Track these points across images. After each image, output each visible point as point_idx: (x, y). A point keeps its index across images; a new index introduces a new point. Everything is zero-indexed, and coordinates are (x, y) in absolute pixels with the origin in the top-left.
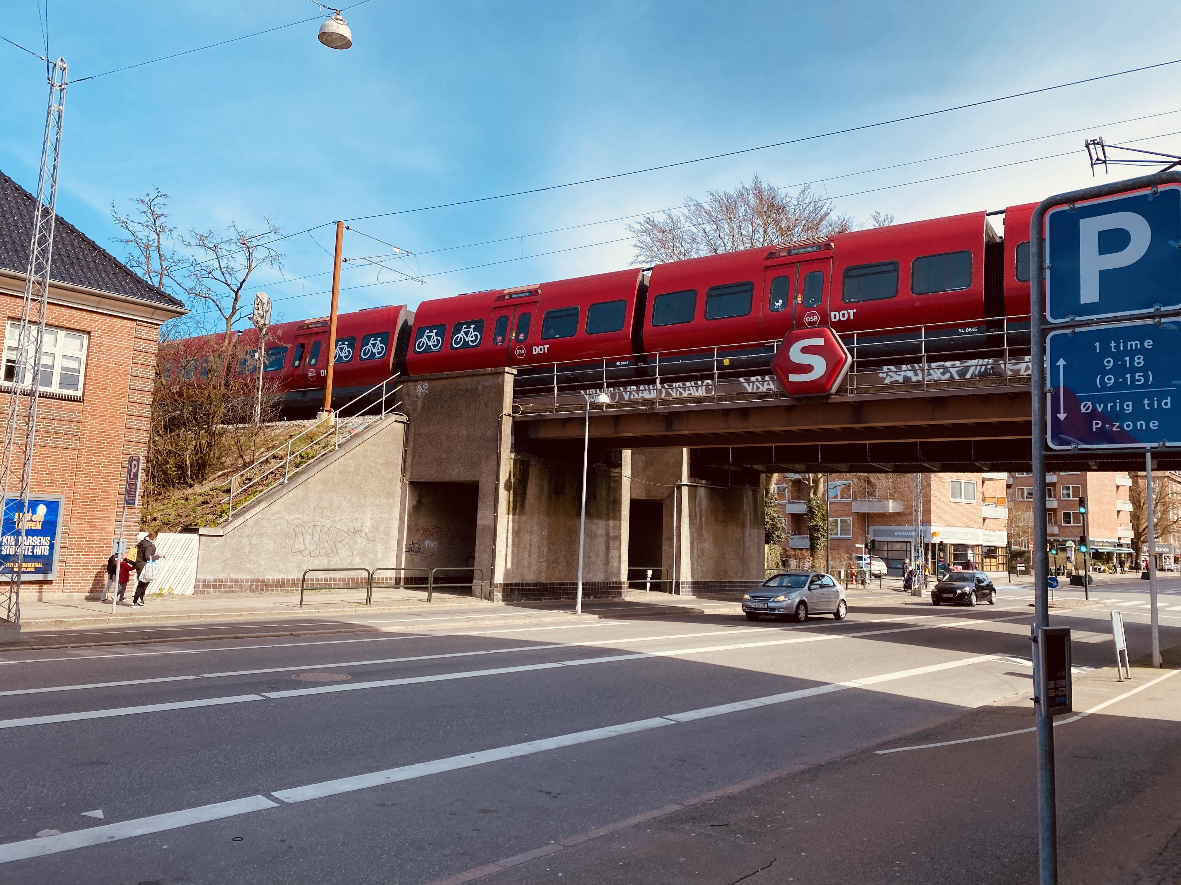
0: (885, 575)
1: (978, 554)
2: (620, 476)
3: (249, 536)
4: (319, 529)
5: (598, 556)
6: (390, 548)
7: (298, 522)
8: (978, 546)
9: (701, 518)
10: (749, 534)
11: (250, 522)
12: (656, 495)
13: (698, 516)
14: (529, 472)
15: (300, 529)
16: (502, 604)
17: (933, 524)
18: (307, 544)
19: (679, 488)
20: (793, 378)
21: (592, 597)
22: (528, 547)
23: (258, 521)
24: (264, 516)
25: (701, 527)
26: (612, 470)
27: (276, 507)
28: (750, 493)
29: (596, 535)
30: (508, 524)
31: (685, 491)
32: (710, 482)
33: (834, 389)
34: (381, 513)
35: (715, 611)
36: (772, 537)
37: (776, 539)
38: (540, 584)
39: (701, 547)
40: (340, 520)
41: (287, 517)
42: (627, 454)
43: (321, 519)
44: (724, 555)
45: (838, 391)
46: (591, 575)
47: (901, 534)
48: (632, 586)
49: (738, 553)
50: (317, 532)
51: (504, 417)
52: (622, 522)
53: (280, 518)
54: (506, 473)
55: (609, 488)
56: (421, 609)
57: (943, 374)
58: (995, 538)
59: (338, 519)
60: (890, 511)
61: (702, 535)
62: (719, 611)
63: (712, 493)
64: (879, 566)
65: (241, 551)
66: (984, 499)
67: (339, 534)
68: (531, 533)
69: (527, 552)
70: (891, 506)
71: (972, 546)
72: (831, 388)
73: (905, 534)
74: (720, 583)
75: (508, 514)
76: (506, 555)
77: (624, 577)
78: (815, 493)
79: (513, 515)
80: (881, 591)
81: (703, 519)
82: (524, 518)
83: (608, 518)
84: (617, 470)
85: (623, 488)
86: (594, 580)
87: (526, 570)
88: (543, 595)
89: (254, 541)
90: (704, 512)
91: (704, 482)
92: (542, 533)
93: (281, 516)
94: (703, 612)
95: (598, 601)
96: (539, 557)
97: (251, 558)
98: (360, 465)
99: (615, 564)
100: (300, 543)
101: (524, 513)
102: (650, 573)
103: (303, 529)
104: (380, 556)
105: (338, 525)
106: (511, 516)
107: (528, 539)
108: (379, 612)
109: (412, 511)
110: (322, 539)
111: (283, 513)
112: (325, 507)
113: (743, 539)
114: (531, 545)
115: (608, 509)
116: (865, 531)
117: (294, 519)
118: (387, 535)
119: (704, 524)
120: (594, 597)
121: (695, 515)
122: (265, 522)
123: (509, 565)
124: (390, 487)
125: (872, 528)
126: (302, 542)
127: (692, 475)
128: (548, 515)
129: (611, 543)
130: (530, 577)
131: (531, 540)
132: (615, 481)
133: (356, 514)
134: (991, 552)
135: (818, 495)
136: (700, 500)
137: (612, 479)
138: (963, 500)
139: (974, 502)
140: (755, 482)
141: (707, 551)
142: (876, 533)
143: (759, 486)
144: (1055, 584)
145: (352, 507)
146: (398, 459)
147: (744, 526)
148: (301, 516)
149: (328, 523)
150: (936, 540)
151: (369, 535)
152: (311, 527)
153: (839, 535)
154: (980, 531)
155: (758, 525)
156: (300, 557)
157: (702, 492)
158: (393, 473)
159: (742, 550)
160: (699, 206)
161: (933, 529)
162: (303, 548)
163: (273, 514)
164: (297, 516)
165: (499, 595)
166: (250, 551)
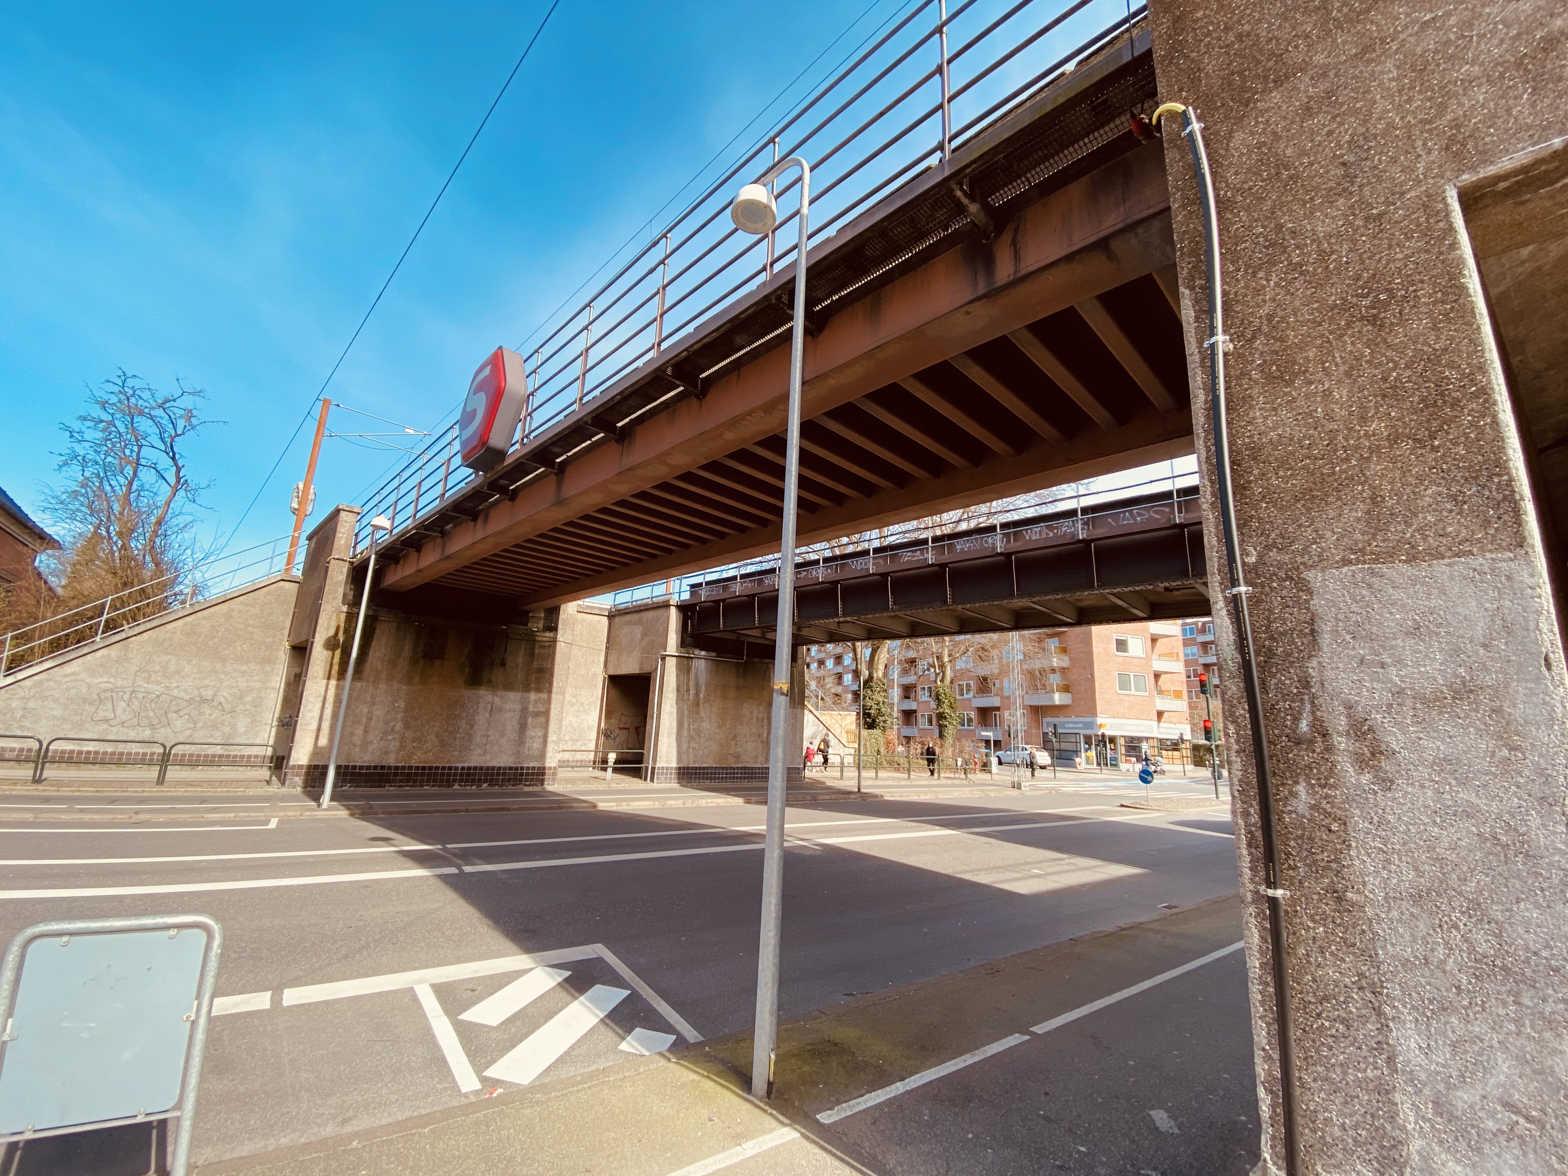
2: (554, 641)
3: (23, 699)
4: (140, 696)
5: (503, 735)
7: (104, 686)
8: (1153, 738)
9: (697, 694)
11: (28, 683)
13: (692, 692)
14: (375, 629)
15: (109, 694)
16: (297, 791)
18: (119, 711)
19: (664, 659)
21: (485, 785)
22: (364, 720)
23: (41, 682)
24: (51, 677)
25: (697, 704)
27: (69, 669)
29: (500, 710)
30: (326, 690)
31: (671, 663)
32: (714, 654)
34: (248, 681)
38: (383, 768)
39: (696, 727)
40: (178, 687)
41: (89, 680)
43: (146, 685)
44: (734, 736)
46: (488, 757)
47: (1071, 725)
50: (137, 698)
51: (332, 562)
52: (554, 696)
53: (76, 680)
54: (328, 629)
55: (532, 654)
58: (1176, 732)
59: (175, 685)
60: (1057, 703)
61: (698, 713)
63: (720, 667)
65: (9, 715)
66: (1159, 692)
67: (175, 703)
68: (373, 703)
69: (362, 728)
70: (1058, 698)
71: (1147, 739)
73: (1074, 726)
75: (329, 678)
76: (319, 730)
77: (552, 761)
78: (942, 681)
79: (339, 679)
81: (701, 696)
82: (358, 685)
83: (527, 688)
87: (357, 750)
88: (388, 781)
89: (31, 705)
90: (703, 687)
91: (704, 653)
92: (394, 705)
93: (78, 678)
95: (498, 789)
96: (385, 733)
97: (23, 724)
98: (220, 626)
99: (536, 745)
100: (107, 710)
101: (360, 679)
103: (115, 695)
105: (175, 693)
106: (333, 683)
107: (366, 710)
110: (145, 707)
111: (83, 675)
112: (154, 672)
114: (370, 719)
115: (527, 679)
116: (1038, 723)
117: (100, 683)
119: (701, 701)
120: (490, 785)
121: (688, 690)
122: (51, 684)
123: (323, 741)
125: (1046, 720)
126: (111, 710)
127: (683, 644)
128: (409, 683)
129: (530, 720)
130: (365, 758)
131: (370, 712)
132: (544, 647)
133: (207, 682)
134: (1173, 745)
136: (699, 675)
137: (538, 643)
138: (1133, 692)
139: (1147, 694)
141: (706, 731)
145: (201, 672)
146: (284, 622)
148: (112, 680)
149: (157, 689)
150: (1105, 732)
151: (225, 706)
152: (129, 693)
154: (1156, 724)
156: (106, 726)
157: (699, 664)
158: (274, 636)
161: (1099, 721)
162: (110, 715)
163: (66, 676)
164: (105, 679)
165: (299, 780)
166: (23, 716)
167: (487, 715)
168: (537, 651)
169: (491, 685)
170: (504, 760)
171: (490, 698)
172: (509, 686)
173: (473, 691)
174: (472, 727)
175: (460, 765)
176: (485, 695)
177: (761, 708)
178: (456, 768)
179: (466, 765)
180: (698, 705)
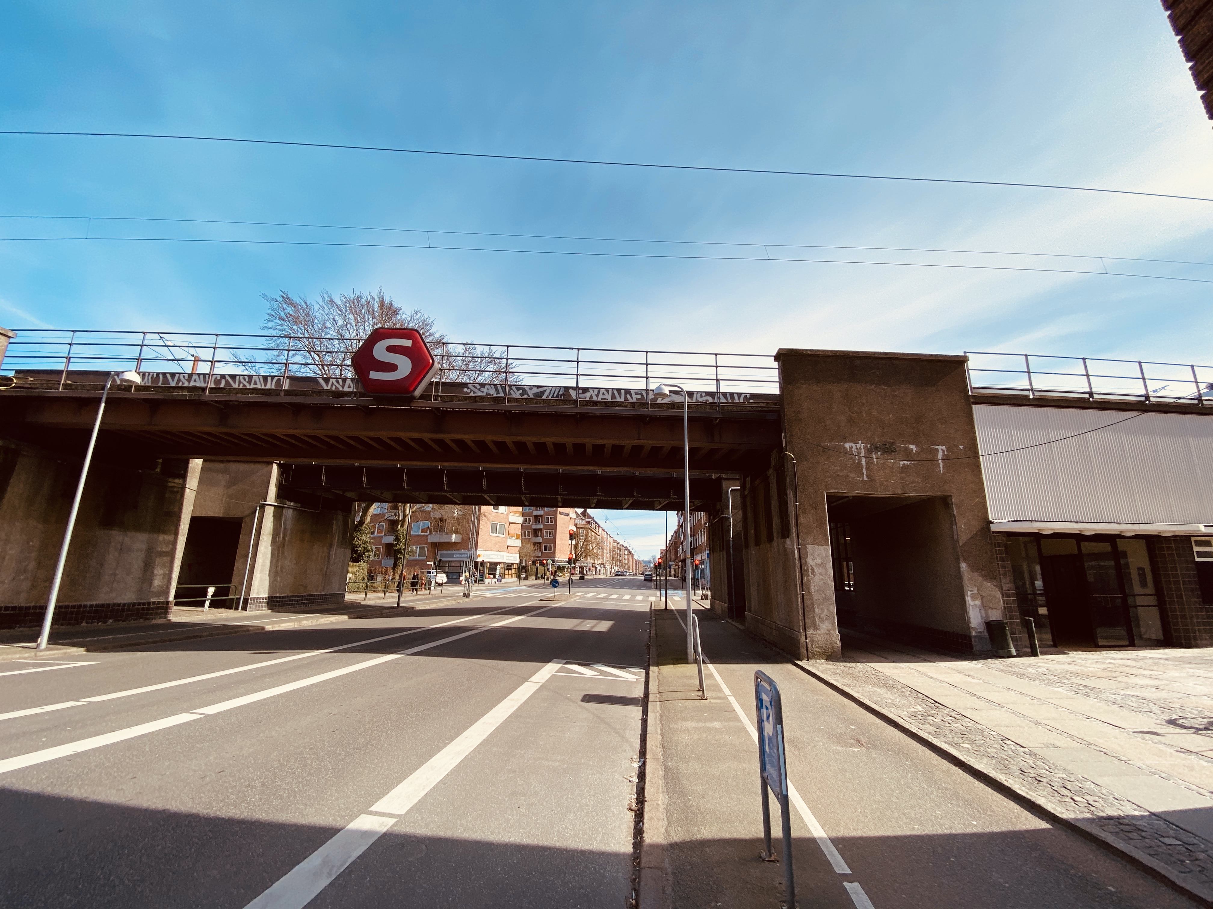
1: (503, 568)
2: (183, 487)
5: (129, 573)
8: (503, 563)
9: (284, 538)
10: (336, 553)
12: (235, 513)
13: (281, 535)
17: (478, 549)
19: (263, 507)
25: (283, 545)
26: (170, 480)
28: (340, 517)
29: (129, 549)
31: (269, 510)
32: (299, 505)
33: (418, 392)
36: (363, 557)
42: (196, 464)
45: (422, 396)
47: (458, 556)
48: (180, 603)
49: (321, 570)
52: (176, 537)
55: (161, 499)
57: (522, 395)
58: (512, 558)
60: (453, 541)
62: (280, 628)
63: (301, 515)
66: (509, 534)
70: (454, 538)
71: (500, 563)
72: (415, 390)
73: (460, 556)
77: (171, 598)
80: (442, 595)
81: (287, 539)
83: (155, 530)
84: (179, 481)
85: (185, 501)
90: (289, 532)
91: (292, 504)
94: (264, 628)
102: (211, 590)
113: (329, 557)
115: (155, 521)
116: (435, 554)
119: (286, 543)
125: (439, 552)
127: (279, 496)
132: (172, 492)
134: (509, 567)
136: (285, 520)
137: (169, 489)
138: (497, 535)
139: (503, 536)
140: (347, 509)
142: (442, 555)
143: (350, 513)
147: (331, 546)
150: (479, 560)
153: (417, 558)
154: (505, 554)
155: (346, 545)
157: (289, 514)
159: (326, 566)
161: (478, 552)
167: (116, 554)
169: (123, 527)
170: (127, 598)
171: (120, 538)
172: (138, 528)
176: (117, 536)
177: (325, 548)
179: (92, 605)
180: (284, 549)
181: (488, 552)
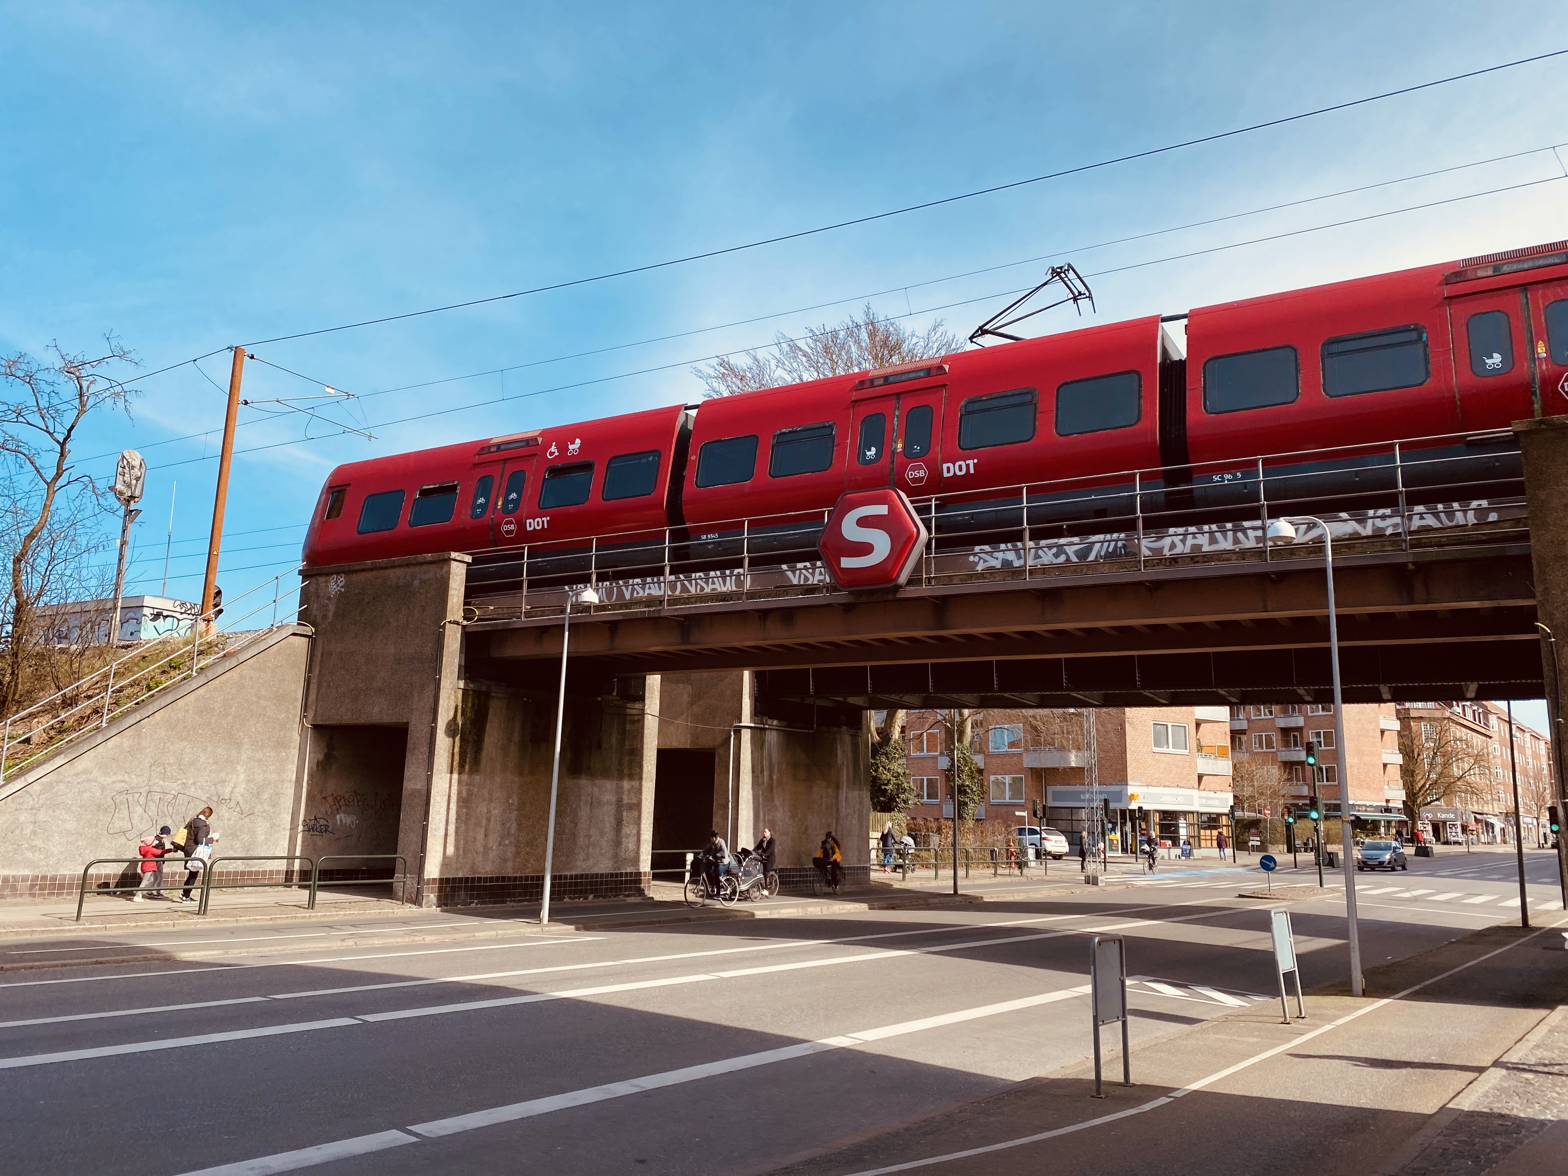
0: (1066, 854)
1: (1194, 824)
2: (642, 714)
3: (32, 809)
4: (157, 797)
5: (602, 834)
6: (279, 826)
7: (119, 786)
8: (1192, 813)
9: (771, 776)
10: (846, 798)
11: (36, 787)
12: (706, 742)
13: (766, 773)
14: (488, 709)
15: (124, 797)
16: (435, 910)
17: (1130, 783)
18: (136, 820)
19: (738, 732)
20: (847, 562)
21: (591, 897)
22: (484, 822)
23: (50, 785)
24: (61, 777)
25: (771, 787)
26: (629, 705)
27: (81, 765)
28: (847, 738)
29: (599, 803)
30: (450, 787)
31: (746, 735)
32: (786, 723)
33: (903, 578)
34: (265, 772)
35: (773, 914)
36: (897, 802)
37: (902, 805)
38: (503, 879)
39: (771, 818)
40: (194, 783)
41: (102, 780)
42: (654, 681)
43: (161, 783)
44: (807, 828)
45: (910, 582)
48: (656, 877)
50: (154, 801)
51: (448, 626)
52: (644, 783)
53: (89, 781)
54: (448, 710)
55: (623, 732)
56: (293, 921)
57: (1056, 555)
58: (1217, 802)
59: (191, 781)
60: (1073, 765)
61: (772, 800)
62: (779, 913)
63: (790, 739)
64: (1057, 843)
65: (17, 832)
66: (1200, 748)
67: (192, 805)
68: (491, 801)
69: (482, 831)
70: (1074, 760)
71: (1185, 813)
72: (898, 576)
74: (800, 870)
75: (451, 772)
76: (446, 835)
77: (645, 866)
78: (960, 740)
79: (460, 773)
80: (1046, 878)
81: (774, 777)
82: (477, 778)
83: (621, 776)
84: (638, 705)
85: (646, 731)
86: (596, 870)
87: (480, 858)
88: (509, 895)
89: (42, 816)
90: (776, 767)
91: (775, 722)
92: (508, 801)
93: (91, 777)
94: (753, 915)
95: (602, 901)
96: (503, 837)
97: (34, 843)
98: (232, 699)
99: (632, 846)
100: (123, 819)
101: (477, 771)
102: (690, 857)
103: (130, 797)
104: (261, 838)
105: (192, 791)
106: (455, 776)
107: (485, 810)
108: (218, 926)
109: (315, 769)
110: (163, 812)
111: (95, 773)
112: (169, 764)
113: (837, 805)
114: (489, 820)
115: (620, 764)
117: (114, 782)
118: (274, 806)
119: (775, 784)
120: (595, 897)
121: (762, 771)
122: (62, 786)
123: (451, 850)
124: (282, 734)
125: (1051, 789)
126: (127, 818)
127: (757, 712)
128: (521, 774)
129: (625, 814)
130: (487, 868)
131: (489, 812)
132: (633, 722)
133: (223, 775)
134: (1212, 821)
135: (965, 743)
136: (769, 749)
137: (629, 717)
138: (1171, 750)
139: (1186, 752)
140: (856, 723)
141: (780, 823)
142: (1056, 796)
143: (860, 729)
144: (1272, 865)
145: (216, 763)
146: (296, 691)
147: (838, 787)
148: (126, 778)
149: (173, 787)
150: (1134, 806)
151: (243, 806)
152: (145, 794)
153: (1007, 800)
154: (1195, 793)
155: (860, 784)
156: (123, 840)
157: (772, 737)
158: (288, 711)
159: (834, 821)
160: (794, 348)
161: (1130, 790)
162: (126, 825)
163: (77, 775)
164: (120, 778)
165: (432, 897)
166: (34, 832)
167: (588, 809)
168: (628, 727)
169: (591, 774)
170: (604, 866)
171: (589, 789)
172: (605, 774)
173: (575, 781)
174: (576, 825)
175: (568, 873)
177: (830, 791)
178: (566, 877)
179: (574, 873)
180: (772, 789)
181: (1152, 790)
